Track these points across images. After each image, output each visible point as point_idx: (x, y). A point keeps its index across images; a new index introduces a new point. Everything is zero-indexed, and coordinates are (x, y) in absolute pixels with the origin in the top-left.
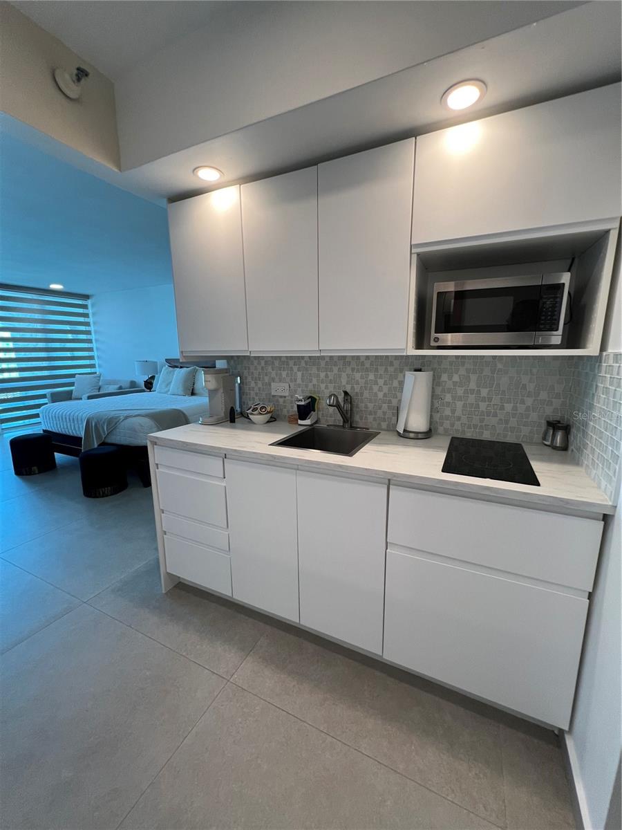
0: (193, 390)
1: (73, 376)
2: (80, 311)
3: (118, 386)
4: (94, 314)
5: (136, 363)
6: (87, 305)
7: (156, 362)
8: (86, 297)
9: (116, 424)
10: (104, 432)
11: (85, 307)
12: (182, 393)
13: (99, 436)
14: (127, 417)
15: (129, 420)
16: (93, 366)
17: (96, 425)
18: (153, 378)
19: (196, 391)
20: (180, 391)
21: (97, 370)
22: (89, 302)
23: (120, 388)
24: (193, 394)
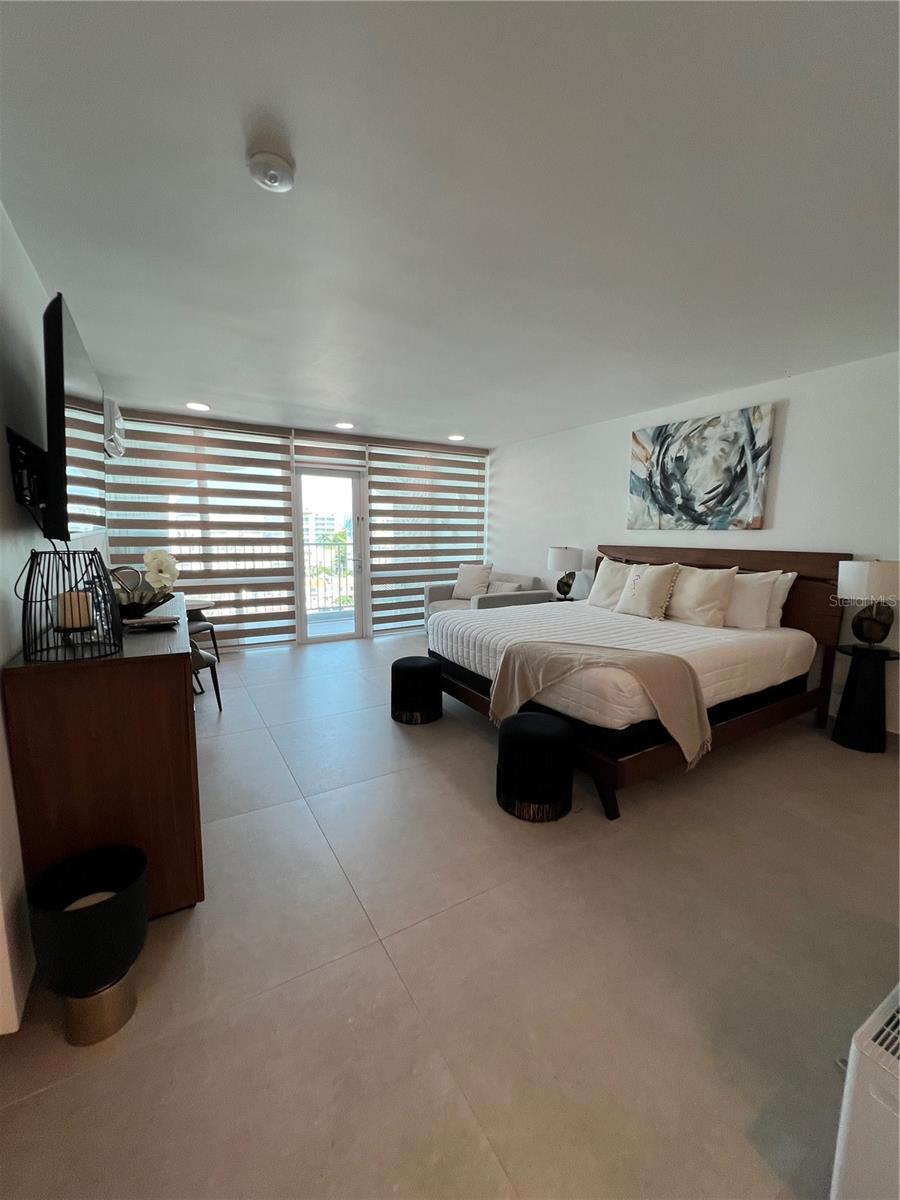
0: (667, 608)
1: (455, 564)
2: (475, 472)
3: (516, 585)
4: (492, 476)
5: (550, 550)
6: (484, 464)
7: (581, 551)
8: (485, 452)
9: (565, 673)
10: (537, 683)
11: (481, 466)
12: (647, 613)
13: (525, 688)
14: (588, 665)
15: (594, 672)
16: (479, 552)
17: (521, 667)
18: (571, 575)
19: (673, 612)
20: (643, 608)
21: (485, 558)
22: (487, 460)
23: (520, 588)
24: (667, 616)
